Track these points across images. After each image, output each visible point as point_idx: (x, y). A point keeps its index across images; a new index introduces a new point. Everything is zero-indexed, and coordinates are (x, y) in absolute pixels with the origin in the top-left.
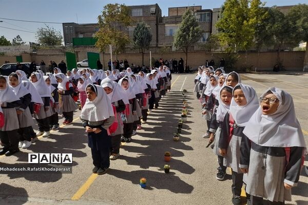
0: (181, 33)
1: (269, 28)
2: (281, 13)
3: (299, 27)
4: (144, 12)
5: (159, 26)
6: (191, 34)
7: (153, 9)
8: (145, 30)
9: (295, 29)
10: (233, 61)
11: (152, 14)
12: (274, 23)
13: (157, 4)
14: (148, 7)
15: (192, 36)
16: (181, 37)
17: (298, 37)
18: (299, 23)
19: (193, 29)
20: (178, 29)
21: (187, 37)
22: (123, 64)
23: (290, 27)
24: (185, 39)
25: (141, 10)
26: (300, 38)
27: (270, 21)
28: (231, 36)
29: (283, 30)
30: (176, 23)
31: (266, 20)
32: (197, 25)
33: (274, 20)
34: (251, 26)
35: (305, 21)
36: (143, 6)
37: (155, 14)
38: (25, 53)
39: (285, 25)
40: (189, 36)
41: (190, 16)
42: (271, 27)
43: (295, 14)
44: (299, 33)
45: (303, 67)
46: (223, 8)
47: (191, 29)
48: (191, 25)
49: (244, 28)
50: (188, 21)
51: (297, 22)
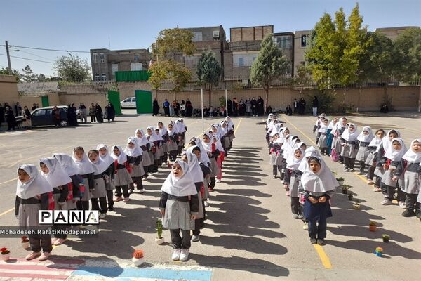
0: (260, 64)
1: (374, 59)
2: (388, 39)
3: (412, 57)
4: (204, 35)
5: (225, 54)
6: (273, 67)
7: (216, 33)
8: (213, 62)
9: (408, 59)
10: (329, 100)
11: (215, 38)
12: (380, 52)
13: (221, 26)
14: (210, 29)
15: (275, 69)
16: (260, 70)
17: (412, 69)
18: (412, 52)
19: (277, 59)
20: (257, 60)
21: (269, 70)
22: (184, 106)
23: (401, 57)
24: (266, 72)
25: (200, 34)
26: (414, 70)
27: (375, 49)
28: (325, 69)
29: (393, 61)
30: (247, 50)
31: (370, 48)
32: (280, 55)
33: (381, 48)
34: (353, 56)
35: (419, 49)
36: (204, 28)
37: (219, 38)
38: (52, 92)
39: (395, 54)
40: (271, 68)
41: (272, 43)
42: (378, 57)
43: (406, 41)
44: (414, 64)
45: (418, 107)
46: (314, 33)
47: (274, 59)
48: (274, 54)
49: (344, 59)
50: (269, 49)
51: (410, 50)
